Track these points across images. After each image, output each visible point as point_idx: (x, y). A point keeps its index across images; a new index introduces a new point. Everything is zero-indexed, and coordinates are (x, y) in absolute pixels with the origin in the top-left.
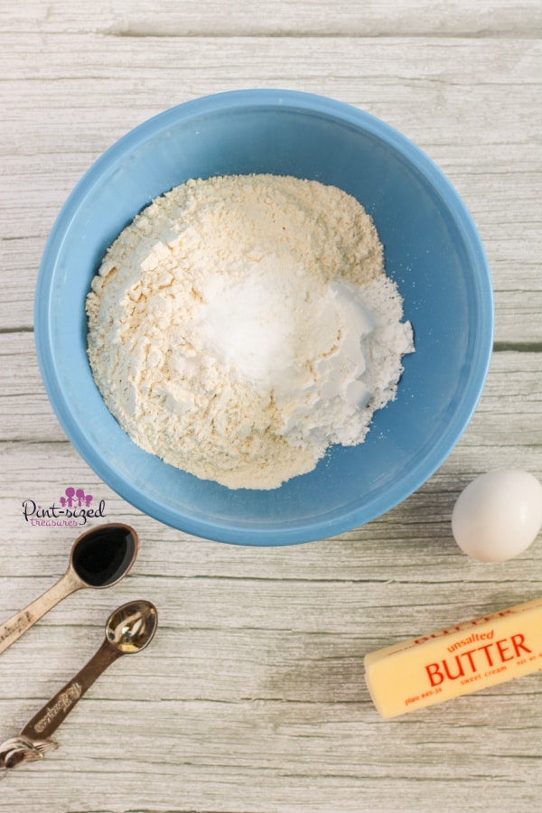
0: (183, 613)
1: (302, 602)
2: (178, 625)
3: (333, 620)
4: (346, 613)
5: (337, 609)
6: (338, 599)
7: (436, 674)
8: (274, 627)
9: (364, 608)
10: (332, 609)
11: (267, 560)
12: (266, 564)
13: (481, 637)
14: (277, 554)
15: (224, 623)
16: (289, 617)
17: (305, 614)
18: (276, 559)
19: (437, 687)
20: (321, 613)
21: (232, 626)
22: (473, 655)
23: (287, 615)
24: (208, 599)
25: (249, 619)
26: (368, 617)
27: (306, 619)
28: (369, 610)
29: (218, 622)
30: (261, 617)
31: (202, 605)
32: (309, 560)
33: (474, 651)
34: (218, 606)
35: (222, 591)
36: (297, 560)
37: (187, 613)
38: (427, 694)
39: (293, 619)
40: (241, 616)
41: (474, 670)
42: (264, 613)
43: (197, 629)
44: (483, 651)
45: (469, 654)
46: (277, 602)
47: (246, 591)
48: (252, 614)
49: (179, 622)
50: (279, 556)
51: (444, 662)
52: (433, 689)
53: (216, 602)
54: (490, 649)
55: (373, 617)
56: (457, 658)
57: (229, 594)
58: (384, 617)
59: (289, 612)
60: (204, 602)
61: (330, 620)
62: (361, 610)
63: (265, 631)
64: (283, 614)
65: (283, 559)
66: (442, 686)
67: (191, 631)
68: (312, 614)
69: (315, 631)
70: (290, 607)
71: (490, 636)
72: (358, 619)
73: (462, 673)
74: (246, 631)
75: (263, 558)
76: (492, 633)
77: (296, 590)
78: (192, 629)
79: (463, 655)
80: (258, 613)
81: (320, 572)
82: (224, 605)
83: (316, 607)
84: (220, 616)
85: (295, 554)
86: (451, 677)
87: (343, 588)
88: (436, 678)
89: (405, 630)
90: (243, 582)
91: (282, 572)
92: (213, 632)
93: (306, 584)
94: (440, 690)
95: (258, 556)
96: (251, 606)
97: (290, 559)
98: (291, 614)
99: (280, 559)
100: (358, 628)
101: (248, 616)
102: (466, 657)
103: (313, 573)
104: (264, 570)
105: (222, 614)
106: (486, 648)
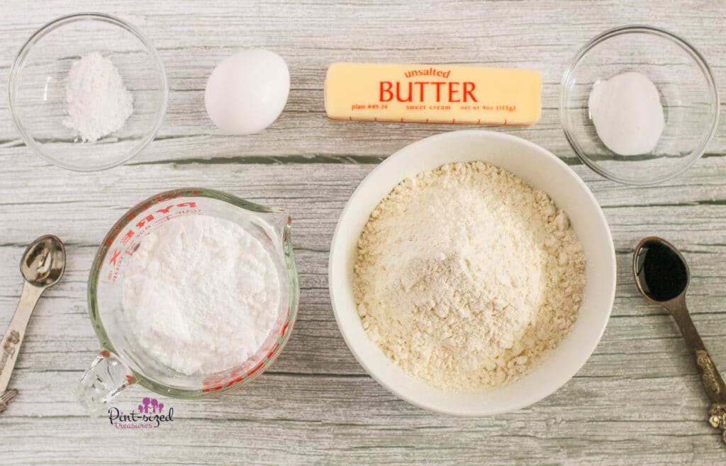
0: (221, 405)
1: (332, 395)
2: (217, 416)
3: (360, 412)
4: (373, 406)
5: (364, 402)
6: (365, 393)
7: (387, 91)
8: (305, 419)
9: (390, 401)
10: (360, 402)
11: (299, 357)
12: (297, 360)
13: (438, 73)
14: (309, 351)
15: (259, 415)
16: (320, 410)
17: (335, 406)
18: (307, 355)
19: (384, 103)
20: (349, 406)
21: (266, 418)
22: (425, 86)
23: (317, 407)
24: (245, 393)
25: (282, 411)
26: (393, 409)
27: (335, 411)
28: (394, 403)
29: (254, 414)
30: (293, 409)
31: (239, 398)
32: (337, 357)
33: (427, 83)
34: (254, 398)
35: (258, 385)
36: (328, 356)
37: (225, 405)
38: (373, 107)
39: (323, 411)
40: (275, 409)
41: (422, 99)
42: (296, 405)
43: (234, 420)
44: (435, 86)
45: (422, 84)
46: (308, 395)
47: (281, 385)
48: (284, 407)
49: (217, 414)
50: (310, 353)
51: (398, 84)
52: (380, 104)
53: (251, 395)
54: (441, 86)
55: (398, 410)
56: (410, 84)
57: (264, 388)
58: (408, 409)
59: (319, 405)
60: (241, 395)
61: (357, 412)
62: (386, 403)
63: (297, 423)
64: (313, 407)
65: (314, 355)
66: (389, 104)
67: (228, 423)
68: (341, 406)
69: (344, 423)
70: (320, 400)
71: (446, 75)
72: (384, 412)
73: (410, 99)
74: (279, 422)
75: (296, 354)
76: (449, 73)
77: (326, 384)
78: (229, 420)
79: (416, 83)
80: (290, 405)
81: (348, 367)
82: (259, 398)
83: (345, 400)
84: (256, 409)
85: (325, 351)
86: (399, 99)
87: (370, 382)
88: (386, 96)
89: (428, 422)
90: (277, 377)
91: (312, 367)
92: (249, 423)
93: (335, 379)
94: (386, 107)
95: (291, 352)
96: (285, 399)
97: (320, 356)
98: (322, 407)
99: (310, 355)
100: (384, 420)
101: (281, 408)
102: (419, 86)
103: (341, 369)
104: (296, 366)
105: (258, 406)
106: (438, 84)
